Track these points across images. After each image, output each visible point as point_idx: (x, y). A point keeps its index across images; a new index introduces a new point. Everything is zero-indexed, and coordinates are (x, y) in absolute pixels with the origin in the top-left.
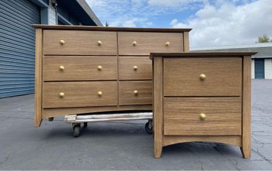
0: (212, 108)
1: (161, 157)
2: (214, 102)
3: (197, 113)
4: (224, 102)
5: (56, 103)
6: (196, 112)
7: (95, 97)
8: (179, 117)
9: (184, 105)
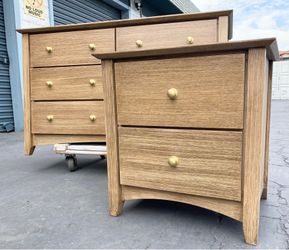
0: (189, 149)
1: (118, 216)
2: (193, 138)
3: (166, 155)
4: (209, 139)
5: (45, 128)
6: (165, 152)
7: (88, 121)
8: (140, 159)
9: (146, 140)
